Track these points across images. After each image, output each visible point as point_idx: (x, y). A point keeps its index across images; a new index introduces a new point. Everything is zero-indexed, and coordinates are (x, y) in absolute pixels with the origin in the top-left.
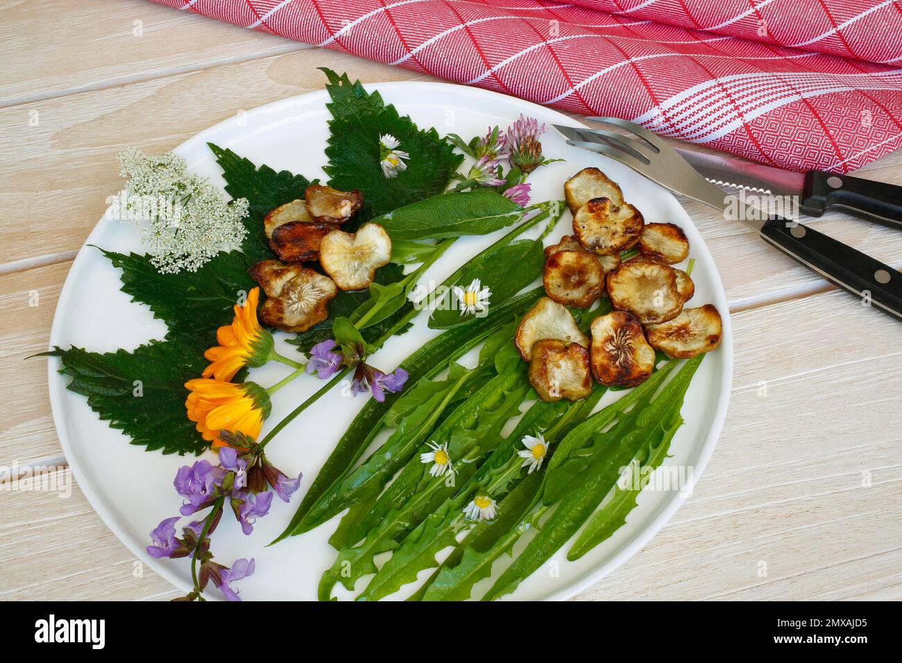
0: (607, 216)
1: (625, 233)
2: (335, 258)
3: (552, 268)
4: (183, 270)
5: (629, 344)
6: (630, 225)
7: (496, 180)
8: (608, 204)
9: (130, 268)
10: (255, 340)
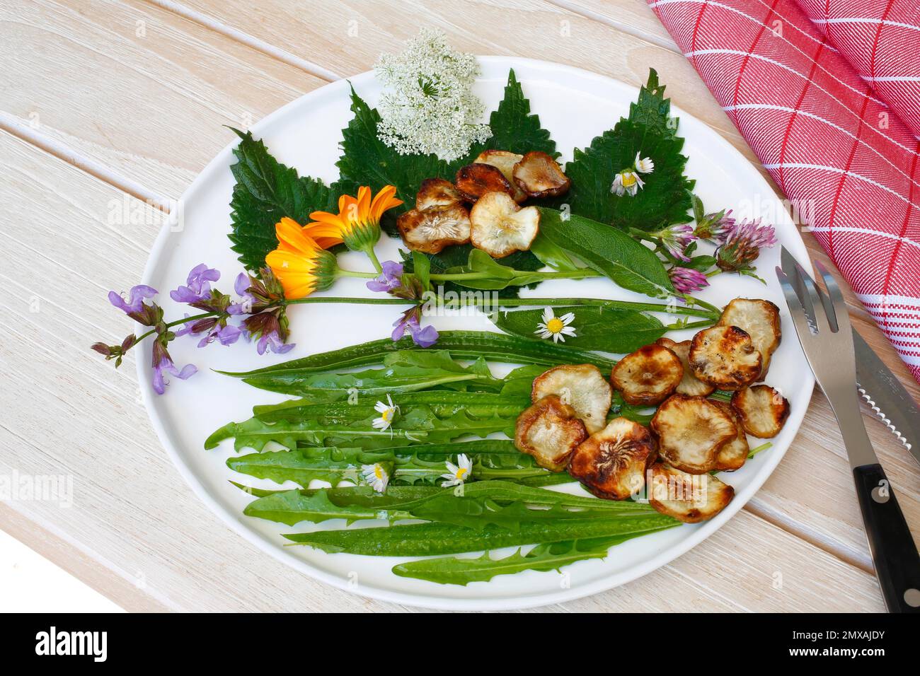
0: (733, 349)
1: (732, 374)
2: (487, 214)
3: (643, 354)
4: (393, 146)
5: (625, 458)
6: (743, 371)
7: (680, 253)
8: (745, 341)
9: (361, 118)
10: (359, 225)
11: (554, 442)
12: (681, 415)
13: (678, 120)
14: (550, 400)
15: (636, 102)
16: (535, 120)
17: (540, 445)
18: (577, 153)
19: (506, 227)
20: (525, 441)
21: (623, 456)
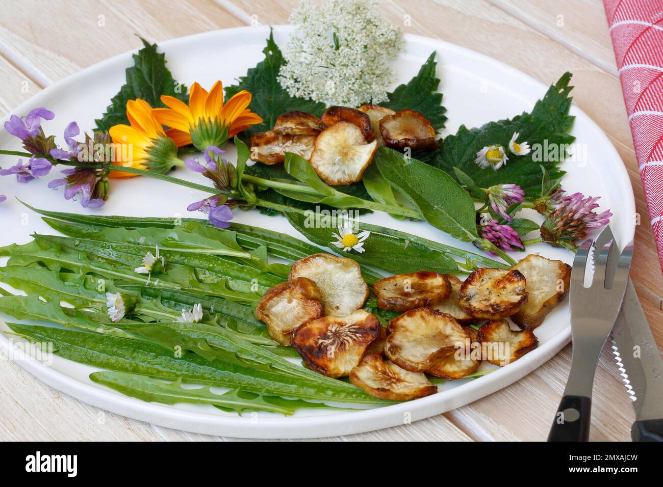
0: (504, 288)
1: (492, 306)
2: (333, 142)
3: (417, 276)
5: (347, 340)
6: (503, 304)
7: (502, 209)
8: (521, 284)
10: (207, 120)
11: (290, 317)
12: (423, 324)
13: (573, 118)
14: (301, 280)
15: (542, 99)
16: (440, 97)
17: (276, 315)
18: (463, 129)
19: (345, 153)
20: (262, 307)
21: (345, 338)
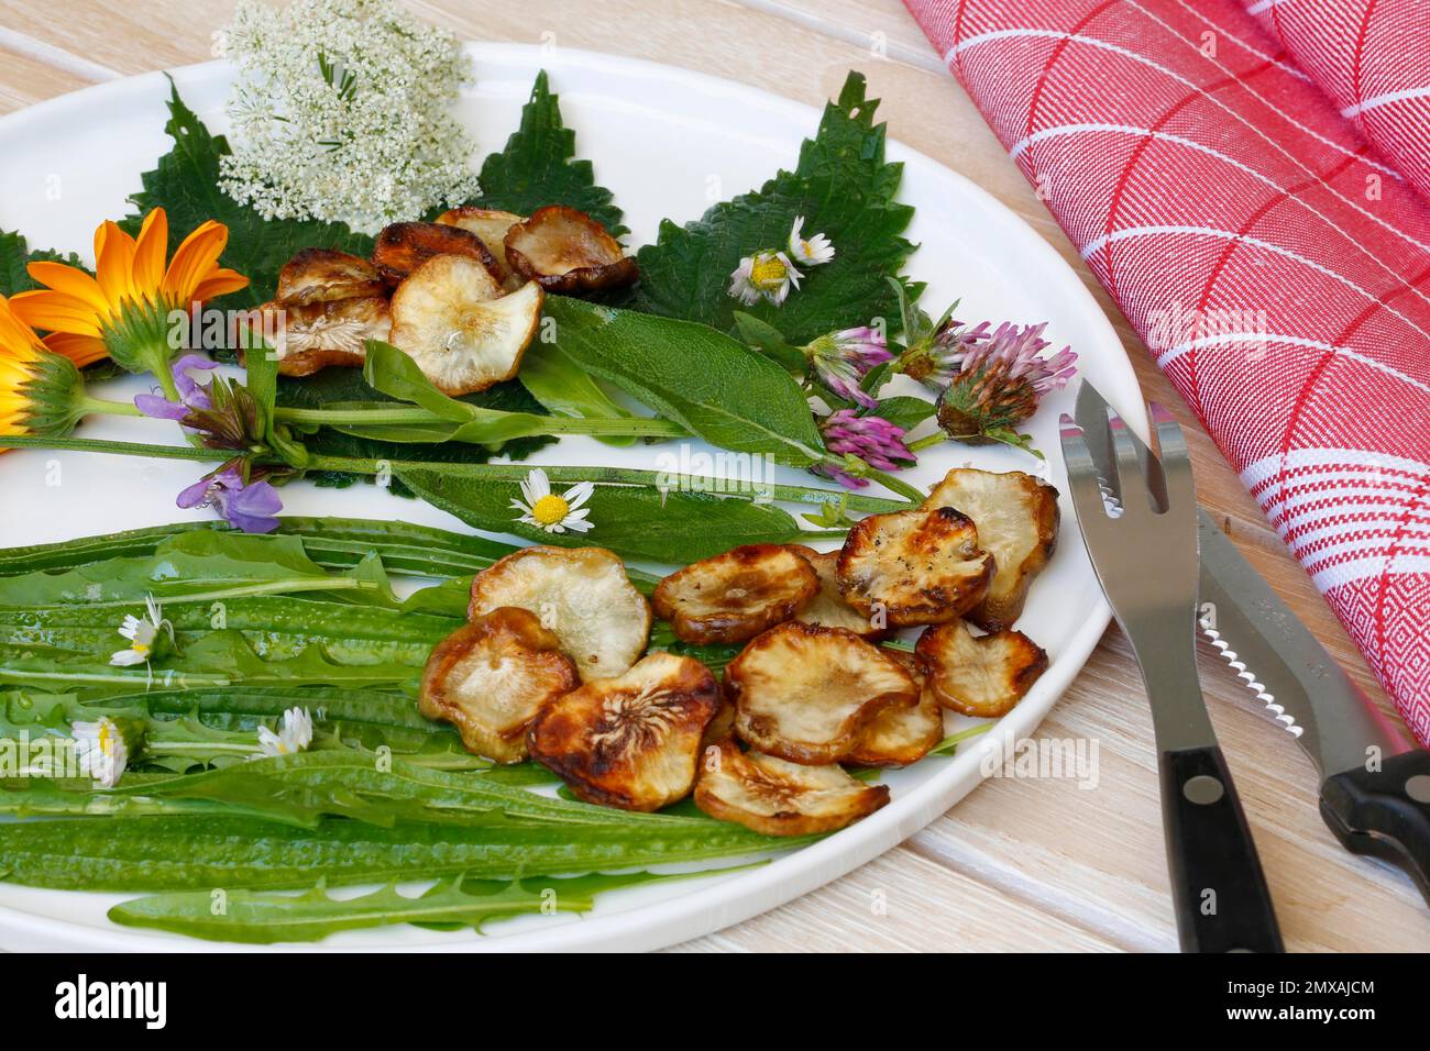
0: (934, 550)
1: (925, 592)
2: (430, 302)
3: (734, 560)
4: (251, 201)
5: (655, 725)
6: (948, 586)
7: (852, 385)
8: (966, 534)
9: (187, 150)
10: (139, 302)
11: (503, 698)
12: (798, 660)
13: (898, 168)
14: (503, 612)
15: (813, 137)
16: (585, 170)
17: (473, 701)
18: (667, 228)
19: (468, 323)
20: (438, 690)
21: (650, 720)
